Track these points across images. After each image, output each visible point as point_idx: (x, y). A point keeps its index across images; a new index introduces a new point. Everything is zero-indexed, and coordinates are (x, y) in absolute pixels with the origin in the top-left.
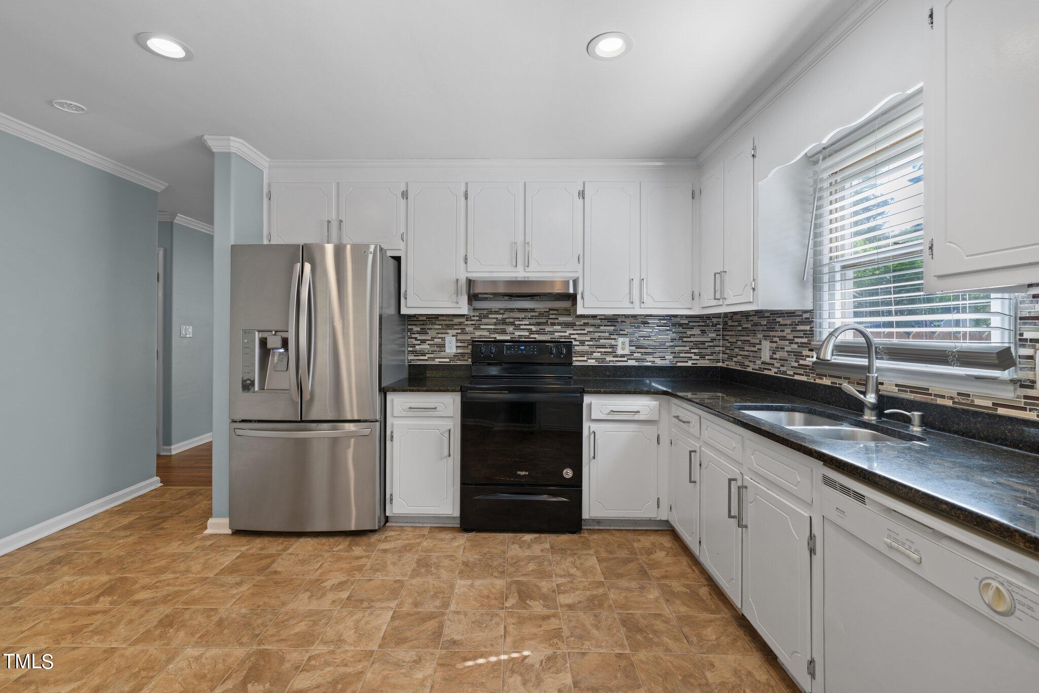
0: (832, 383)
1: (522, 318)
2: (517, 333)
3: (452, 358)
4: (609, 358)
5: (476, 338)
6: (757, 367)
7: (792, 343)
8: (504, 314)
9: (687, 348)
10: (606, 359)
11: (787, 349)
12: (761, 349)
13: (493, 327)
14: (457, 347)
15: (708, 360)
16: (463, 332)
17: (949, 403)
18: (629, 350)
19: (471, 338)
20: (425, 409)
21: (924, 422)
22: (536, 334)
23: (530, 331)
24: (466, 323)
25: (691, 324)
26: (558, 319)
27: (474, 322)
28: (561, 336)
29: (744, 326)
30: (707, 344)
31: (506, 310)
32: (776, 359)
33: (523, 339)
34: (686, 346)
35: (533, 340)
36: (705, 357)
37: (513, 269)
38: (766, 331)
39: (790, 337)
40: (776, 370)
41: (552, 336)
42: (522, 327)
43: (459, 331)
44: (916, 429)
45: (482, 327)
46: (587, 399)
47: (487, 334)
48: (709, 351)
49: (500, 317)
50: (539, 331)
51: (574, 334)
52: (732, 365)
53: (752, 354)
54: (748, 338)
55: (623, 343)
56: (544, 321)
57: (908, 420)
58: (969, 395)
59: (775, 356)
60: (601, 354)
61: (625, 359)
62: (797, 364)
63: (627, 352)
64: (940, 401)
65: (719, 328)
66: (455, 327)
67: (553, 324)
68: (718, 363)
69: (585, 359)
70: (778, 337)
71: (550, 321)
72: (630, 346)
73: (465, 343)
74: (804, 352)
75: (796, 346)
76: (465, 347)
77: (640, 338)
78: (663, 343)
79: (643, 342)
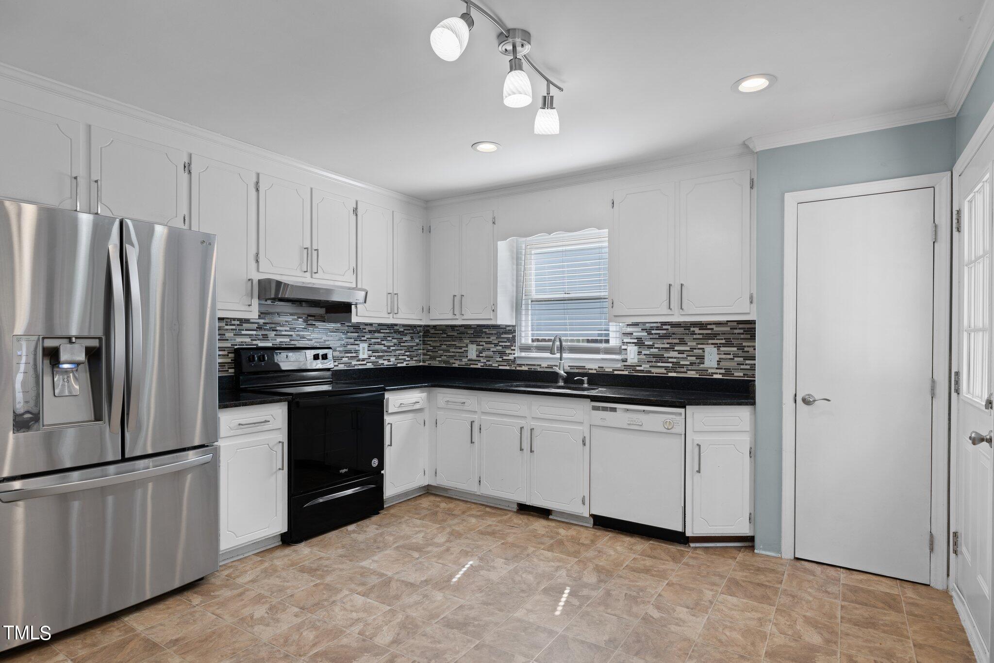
0: (528, 369)
1: (283, 324)
2: (279, 340)
4: (354, 363)
6: (464, 363)
7: (498, 346)
8: (266, 319)
9: (403, 352)
10: (351, 363)
11: (492, 350)
12: (467, 351)
13: (254, 333)
15: (415, 360)
16: (223, 338)
17: (595, 372)
18: (368, 354)
19: (232, 345)
20: (255, 423)
21: (589, 383)
22: (296, 340)
23: (291, 337)
24: (227, 327)
25: (405, 331)
26: (315, 325)
27: (234, 327)
29: (449, 334)
30: (414, 348)
31: (268, 314)
32: (483, 357)
33: (284, 346)
34: (402, 350)
35: (294, 346)
36: (413, 359)
37: (303, 274)
38: (472, 338)
39: (496, 342)
40: (482, 364)
42: (283, 333)
44: (586, 385)
45: (244, 332)
46: (387, 397)
47: (248, 340)
48: (415, 353)
49: (262, 321)
50: (299, 338)
51: (327, 340)
52: (435, 363)
53: (457, 354)
54: (453, 343)
55: (364, 348)
57: (582, 382)
58: (603, 367)
59: (481, 355)
60: (348, 359)
61: (365, 362)
62: (501, 359)
63: (366, 356)
64: (590, 371)
65: (421, 336)
68: (421, 363)
69: (339, 363)
70: (484, 342)
71: (308, 327)
72: (368, 351)
73: (225, 350)
74: (508, 352)
75: (501, 348)
76: (225, 355)
77: (375, 344)
78: (389, 347)
79: (377, 347)
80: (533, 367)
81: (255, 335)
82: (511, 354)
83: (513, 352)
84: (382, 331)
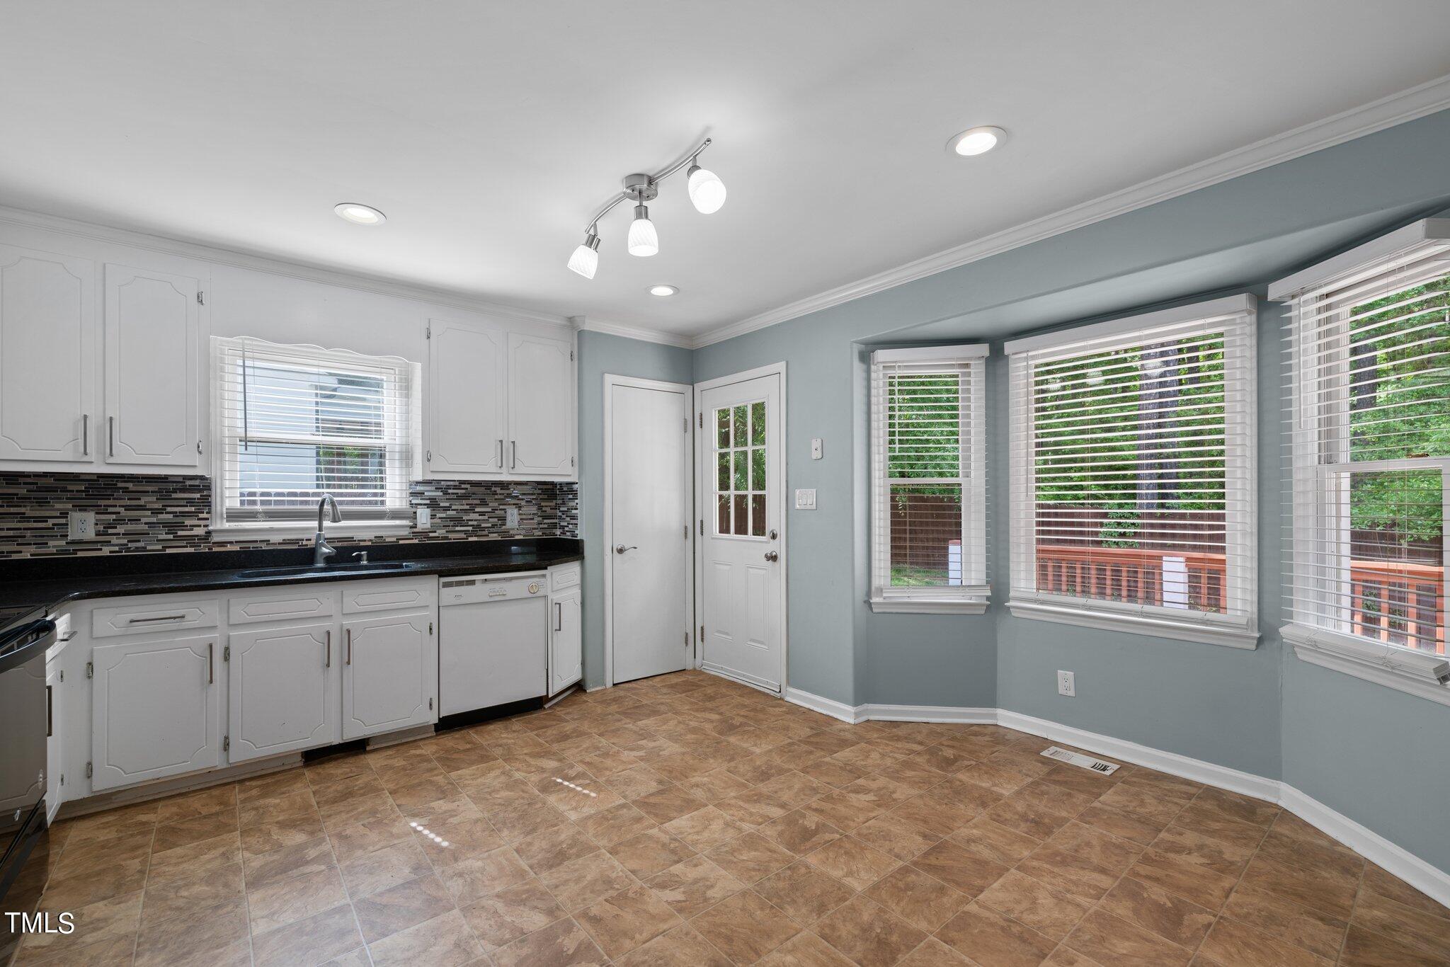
0: (240, 548)
11: (144, 520)
12: (66, 524)
17: (370, 543)
32: (116, 534)
39: (156, 506)
40: (115, 549)
44: (367, 562)
53: (28, 533)
58: (382, 537)
59: (111, 531)
62: (171, 536)
70: (121, 506)
74: (188, 522)
75: (171, 516)
80: (251, 545)
82: (200, 526)
83: (202, 523)
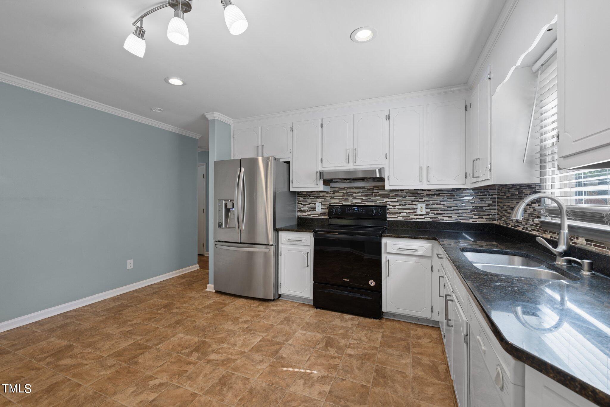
1: (357, 192)
2: (355, 201)
3: (319, 214)
4: (411, 217)
5: (332, 204)
6: (513, 224)
7: (530, 208)
8: (347, 190)
9: (469, 211)
10: (409, 217)
11: (528, 211)
13: (341, 197)
14: (322, 208)
15: (485, 219)
16: (325, 201)
18: (426, 211)
19: (329, 204)
20: (296, 240)
21: (591, 268)
22: (366, 201)
23: (362, 199)
24: (327, 195)
26: (379, 192)
27: (331, 195)
28: (381, 203)
29: (507, 195)
30: (484, 208)
31: (348, 188)
33: (358, 205)
34: (468, 209)
35: (364, 205)
36: (483, 217)
37: (347, 164)
38: (518, 199)
40: (523, 227)
41: (375, 203)
42: (357, 197)
43: (323, 200)
45: (335, 197)
46: (385, 240)
47: (338, 201)
48: (486, 213)
49: (345, 192)
50: (367, 200)
51: (389, 201)
52: (502, 223)
54: (509, 204)
55: (421, 207)
56: (370, 194)
57: (580, 267)
60: (406, 214)
61: (423, 217)
62: (533, 222)
63: (424, 212)
65: (494, 197)
66: (321, 198)
67: (376, 196)
68: (494, 222)
69: (396, 216)
71: (374, 194)
72: (426, 209)
73: (326, 206)
76: (326, 208)
77: (433, 204)
78: (450, 207)
79: (435, 206)
81: (341, 198)
84: (441, 195)
